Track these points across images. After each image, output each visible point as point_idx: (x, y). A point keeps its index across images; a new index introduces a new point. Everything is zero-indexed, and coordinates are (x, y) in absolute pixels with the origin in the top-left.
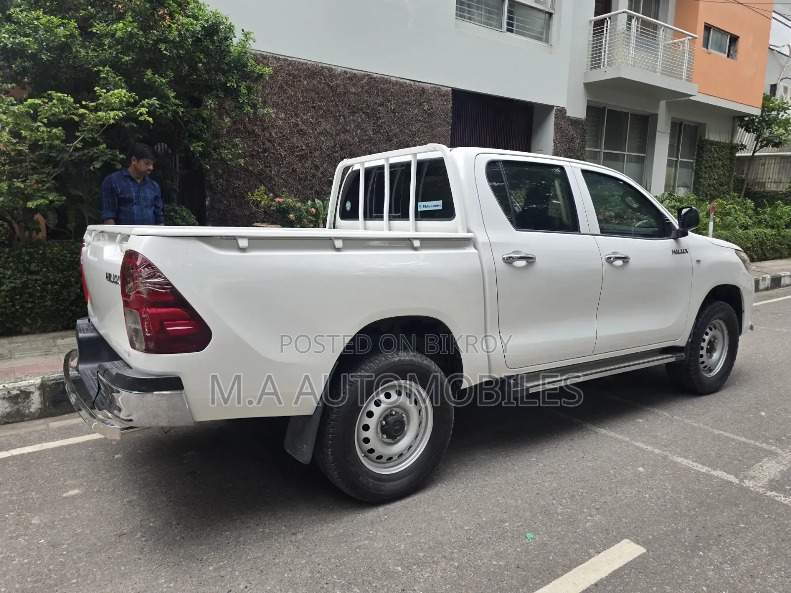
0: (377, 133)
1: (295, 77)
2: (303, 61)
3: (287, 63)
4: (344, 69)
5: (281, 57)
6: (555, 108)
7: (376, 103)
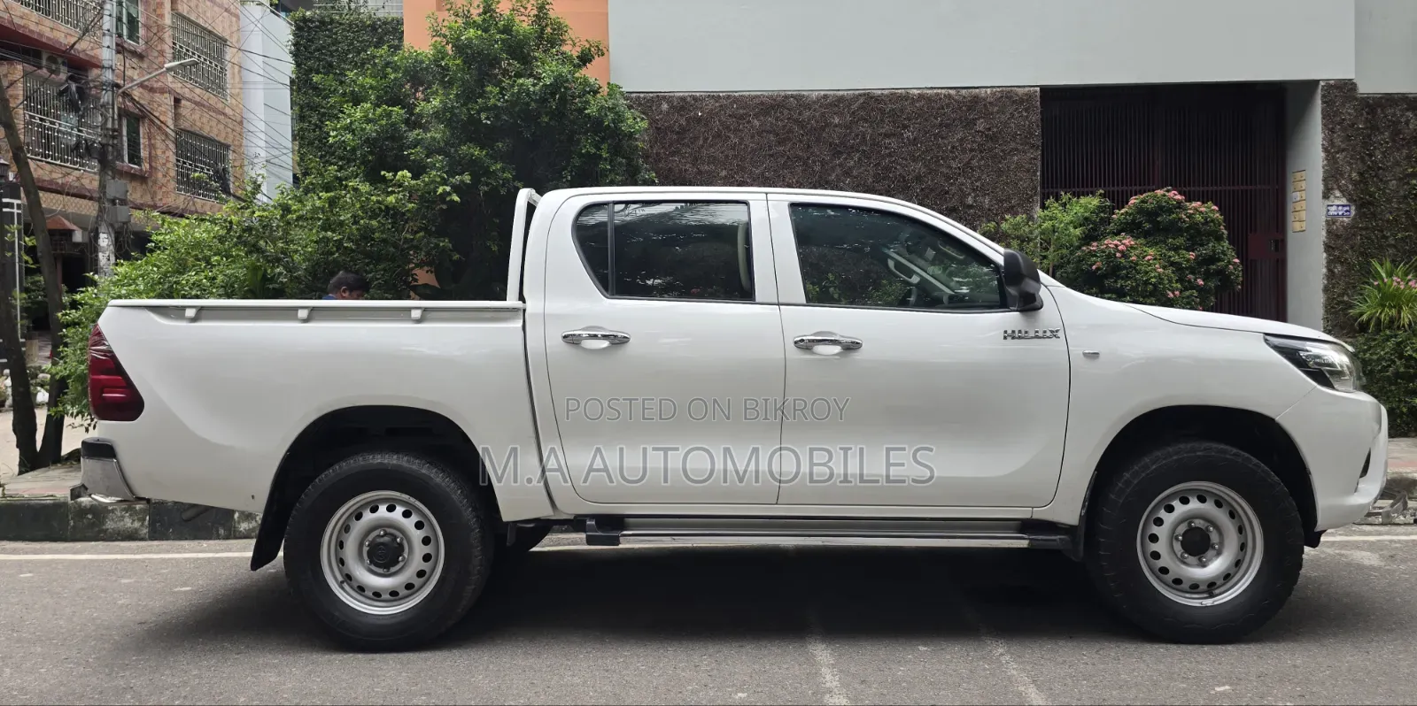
0: (884, 179)
1: (741, 117)
2: (755, 93)
3: (729, 101)
4: (822, 93)
5: (721, 94)
6: (1322, 83)
7: (880, 135)
